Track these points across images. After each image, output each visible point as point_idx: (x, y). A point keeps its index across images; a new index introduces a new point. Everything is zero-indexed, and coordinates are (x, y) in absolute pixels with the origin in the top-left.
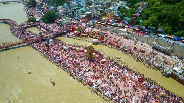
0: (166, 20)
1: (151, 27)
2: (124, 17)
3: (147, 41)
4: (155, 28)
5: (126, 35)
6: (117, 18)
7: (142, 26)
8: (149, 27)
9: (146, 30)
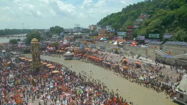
0: (176, 23)
1: (153, 35)
2: (118, 33)
3: (147, 54)
4: (160, 36)
5: (115, 49)
6: (109, 34)
7: (140, 37)
8: (150, 36)
9: (146, 41)
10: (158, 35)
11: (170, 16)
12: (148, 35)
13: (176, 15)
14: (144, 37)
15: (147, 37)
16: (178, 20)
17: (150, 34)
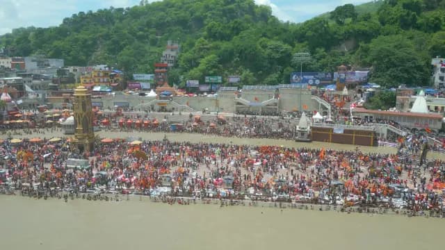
1: (212, 79)
3: (217, 106)
4: (223, 79)
5: (159, 104)
6: (115, 79)
7: (191, 82)
8: (207, 79)
9: (203, 88)
10: (220, 78)
11: (227, 51)
12: (204, 79)
13: (235, 50)
14: (197, 82)
15: (202, 82)
16: (239, 57)
17: (207, 78)
